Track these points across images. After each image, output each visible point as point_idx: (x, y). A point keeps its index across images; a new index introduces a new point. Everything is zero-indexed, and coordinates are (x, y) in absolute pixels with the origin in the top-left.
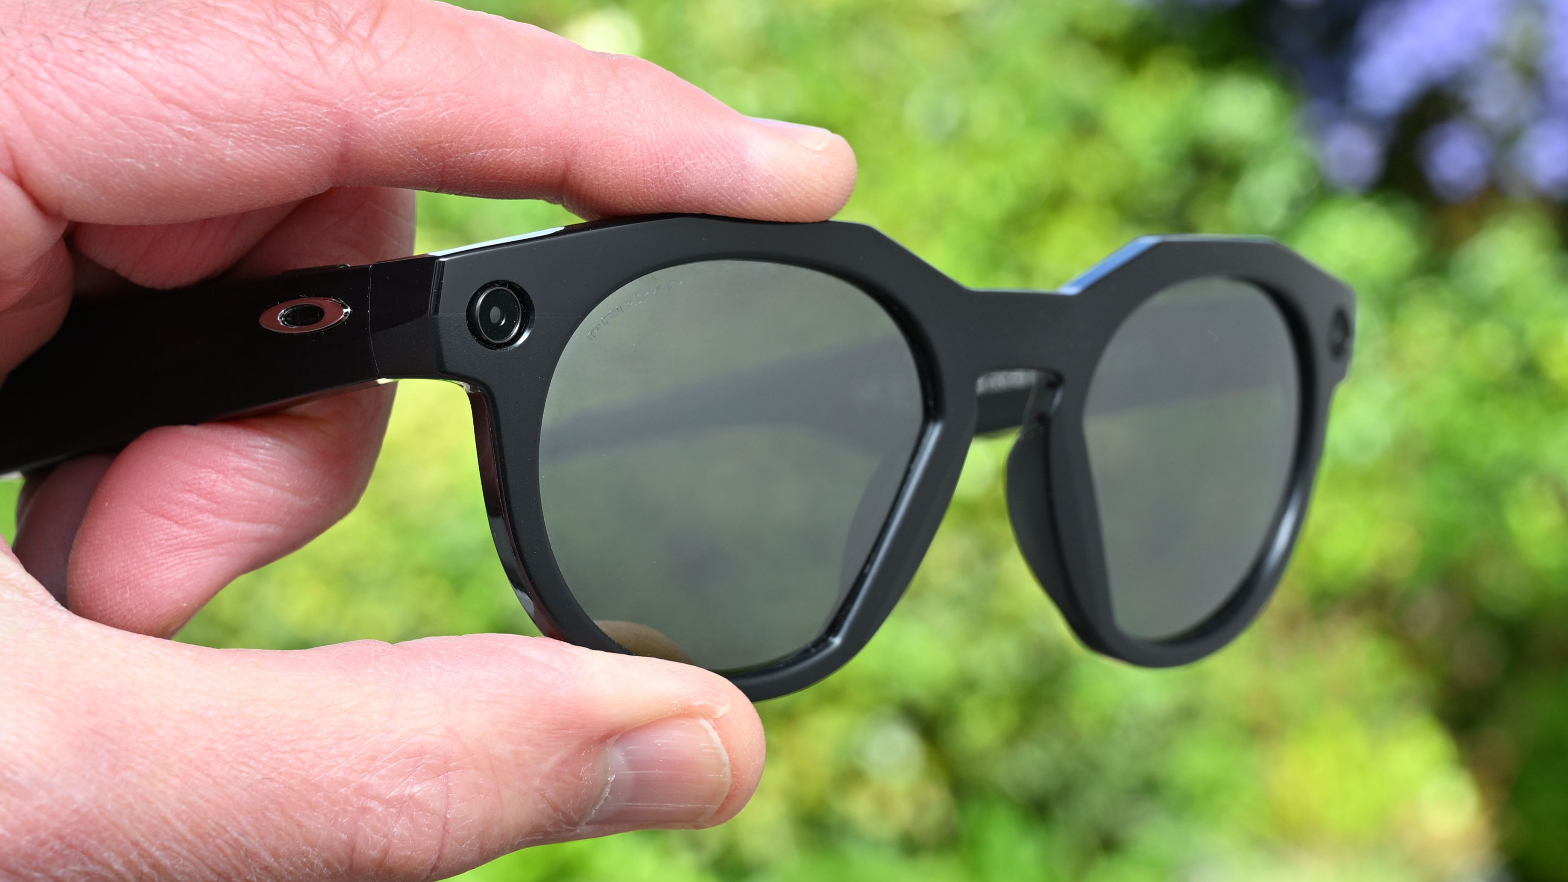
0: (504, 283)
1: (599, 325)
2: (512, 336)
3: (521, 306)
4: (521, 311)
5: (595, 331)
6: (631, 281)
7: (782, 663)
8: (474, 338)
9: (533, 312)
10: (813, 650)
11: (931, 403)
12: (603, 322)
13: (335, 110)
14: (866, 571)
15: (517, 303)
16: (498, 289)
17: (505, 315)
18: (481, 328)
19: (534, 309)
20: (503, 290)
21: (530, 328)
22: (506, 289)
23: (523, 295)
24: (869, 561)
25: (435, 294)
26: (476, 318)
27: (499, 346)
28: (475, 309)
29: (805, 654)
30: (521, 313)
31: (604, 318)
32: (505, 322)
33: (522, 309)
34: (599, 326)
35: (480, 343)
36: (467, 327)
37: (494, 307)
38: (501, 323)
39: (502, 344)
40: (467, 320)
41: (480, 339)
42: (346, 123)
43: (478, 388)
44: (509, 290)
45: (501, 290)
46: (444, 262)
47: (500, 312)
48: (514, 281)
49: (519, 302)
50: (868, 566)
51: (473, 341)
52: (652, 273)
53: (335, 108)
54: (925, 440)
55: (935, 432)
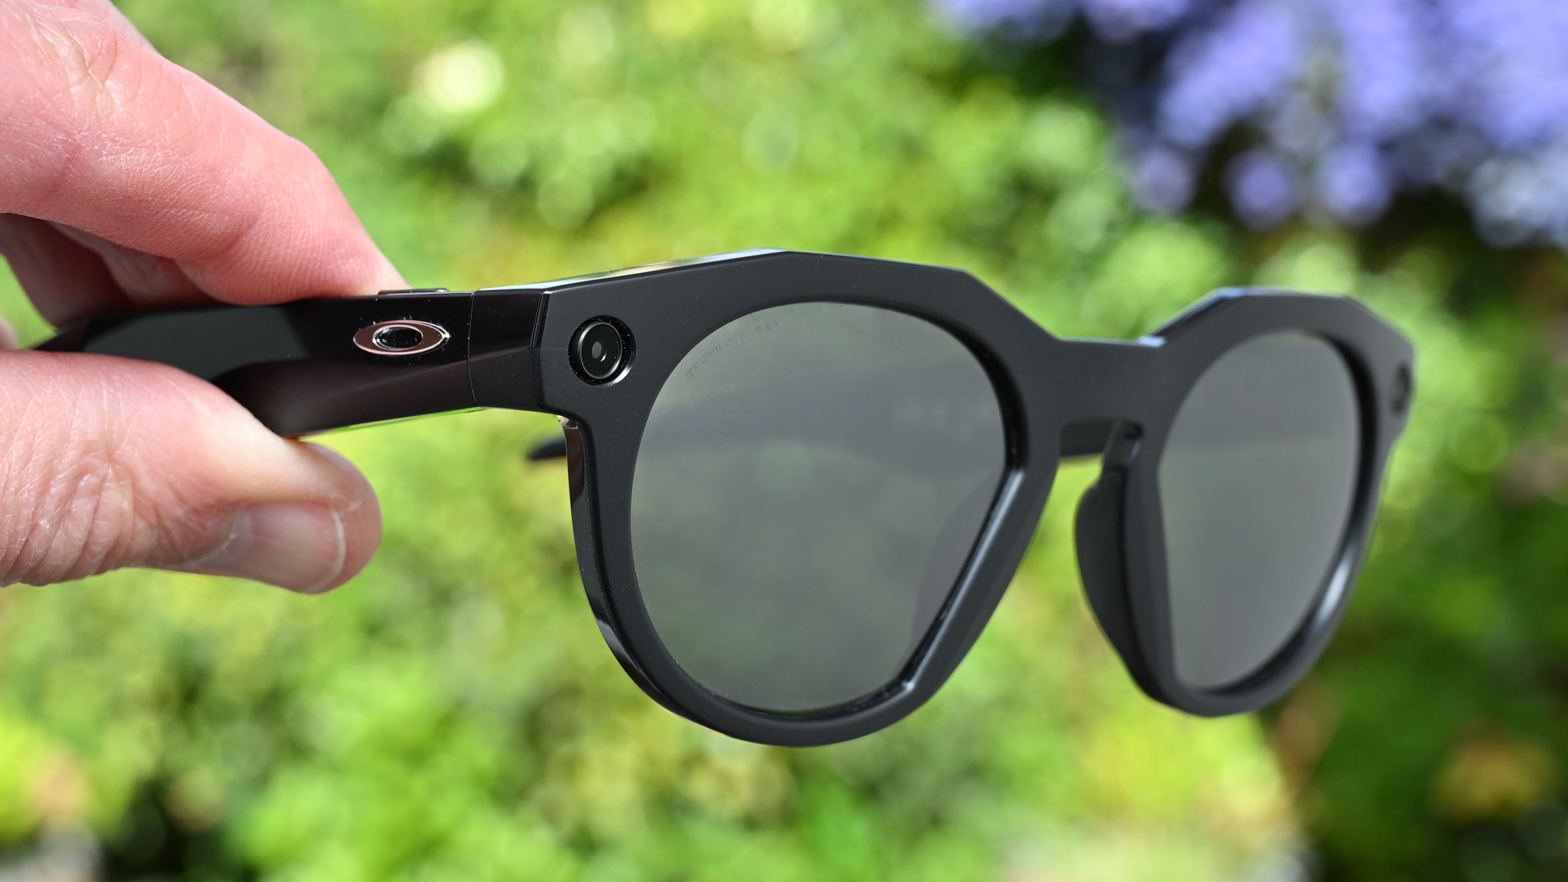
0: (605, 318)
1: (698, 363)
2: (611, 373)
3: (623, 342)
4: (622, 347)
5: (693, 369)
6: (732, 321)
7: (855, 706)
8: (575, 373)
9: (635, 349)
10: (886, 695)
11: (1014, 451)
12: (701, 360)
13: (70, 140)
14: (943, 616)
15: (619, 339)
16: (601, 325)
17: (606, 353)
18: (582, 363)
19: (635, 346)
20: (606, 325)
21: (629, 366)
22: (609, 324)
23: (624, 330)
24: (946, 607)
25: (538, 327)
26: (578, 353)
27: (598, 382)
28: (578, 345)
29: (878, 697)
30: (622, 350)
31: (703, 357)
32: (606, 358)
33: (623, 345)
34: (697, 365)
35: (580, 378)
36: (569, 362)
37: (597, 342)
38: (602, 358)
39: (599, 380)
40: (569, 354)
41: (581, 374)
42: (73, 156)
43: (576, 423)
44: (612, 326)
45: (604, 325)
46: (549, 294)
47: (601, 349)
48: (617, 317)
49: (620, 338)
50: (945, 612)
51: (573, 375)
52: (753, 314)
53: (71, 139)
54: (1006, 488)
55: (1016, 481)
